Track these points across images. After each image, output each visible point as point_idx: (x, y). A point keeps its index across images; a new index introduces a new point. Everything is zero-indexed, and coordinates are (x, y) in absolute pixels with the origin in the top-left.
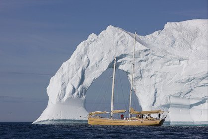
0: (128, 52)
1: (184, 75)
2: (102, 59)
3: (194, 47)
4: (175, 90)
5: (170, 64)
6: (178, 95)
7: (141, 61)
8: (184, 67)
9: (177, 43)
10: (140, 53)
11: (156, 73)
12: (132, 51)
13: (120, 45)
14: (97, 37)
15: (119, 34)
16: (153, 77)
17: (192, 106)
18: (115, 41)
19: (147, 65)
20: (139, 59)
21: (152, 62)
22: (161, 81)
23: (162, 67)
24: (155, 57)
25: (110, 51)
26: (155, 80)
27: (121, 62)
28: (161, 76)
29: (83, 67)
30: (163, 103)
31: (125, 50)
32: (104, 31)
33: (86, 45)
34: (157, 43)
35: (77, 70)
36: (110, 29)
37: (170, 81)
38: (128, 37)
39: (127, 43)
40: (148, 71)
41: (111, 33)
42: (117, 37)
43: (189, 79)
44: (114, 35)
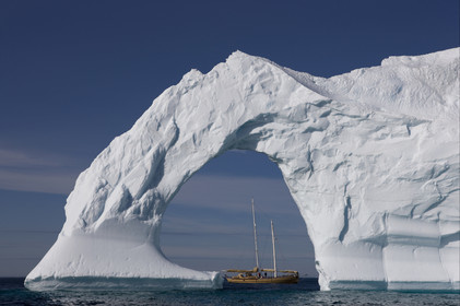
0: (277, 109)
1: (419, 160)
2: (209, 127)
3: (450, 100)
4: (397, 199)
5: (384, 136)
6: (408, 213)
7: (311, 130)
8: (420, 142)
9: (406, 92)
10: (306, 111)
11: (349, 158)
12: (286, 107)
13: (257, 93)
14: (202, 76)
15: (256, 70)
16: (341, 169)
17: (444, 240)
18: (247, 84)
19: (325, 140)
20: (306, 126)
21: (337, 133)
22: (362, 178)
23: (363, 143)
24: (346, 120)
25: (231, 108)
26: (346, 175)
27: (260, 134)
28: (361, 166)
29: (161, 145)
30: (368, 234)
31: (269, 105)
32: (222, 64)
33: (175, 95)
34: (356, 92)
35: (143, 154)
36: (237, 59)
37: (384, 178)
38: (280, 76)
39: (277, 89)
40: (329, 153)
41: (238, 67)
42: (252, 76)
43: (433, 171)
44: (244, 72)
